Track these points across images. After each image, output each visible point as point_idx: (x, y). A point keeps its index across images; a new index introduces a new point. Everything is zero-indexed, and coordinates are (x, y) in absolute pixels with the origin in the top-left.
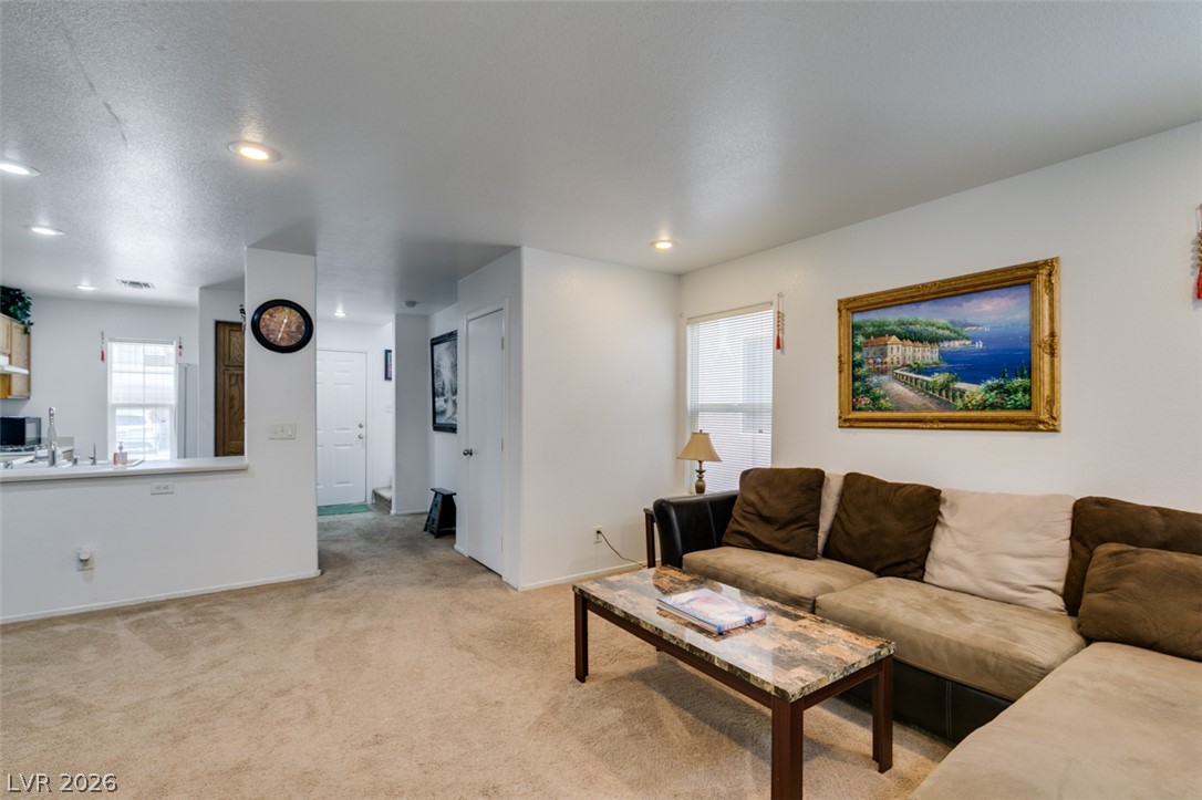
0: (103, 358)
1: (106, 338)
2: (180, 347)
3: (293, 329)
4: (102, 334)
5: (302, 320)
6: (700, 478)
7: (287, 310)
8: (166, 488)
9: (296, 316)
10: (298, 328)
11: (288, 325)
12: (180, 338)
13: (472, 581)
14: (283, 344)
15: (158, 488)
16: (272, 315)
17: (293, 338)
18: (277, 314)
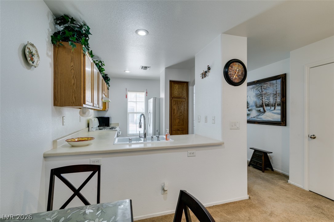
0: (126, 97)
1: (127, 90)
2: (147, 93)
3: (240, 73)
4: (126, 89)
5: (243, 69)
7: (237, 64)
8: (193, 153)
9: (241, 67)
12: (147, 90)
14: (235, 81)
16: (232, 67)
17: (240, 78)
18: (234, 67)
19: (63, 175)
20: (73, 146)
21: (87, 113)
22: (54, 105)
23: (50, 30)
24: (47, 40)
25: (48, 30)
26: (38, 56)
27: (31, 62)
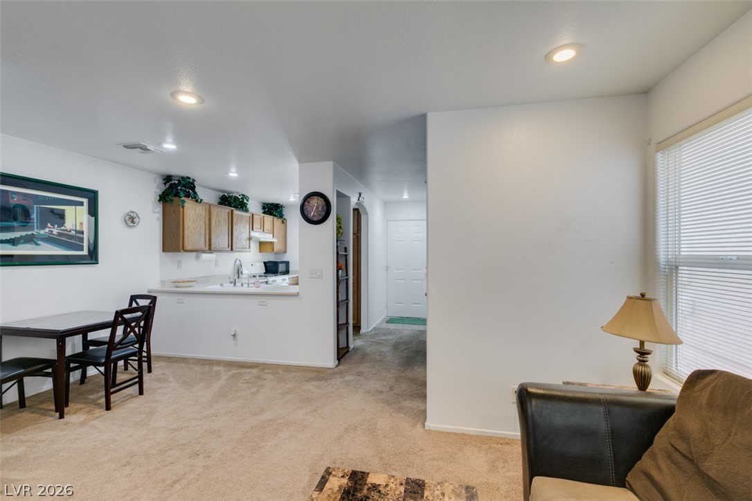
3: (320, 209)
5: (324, 203)
6: (642, 362)
7: (316, 197)
8: (264, 302)
9: (321, 201)
10: (323, 208)
11: (317, 208)
13: (408, 404)
14: (315, 219)
15: (261, 302)
16: (309, 203)
17: (320, 215)
18: (311, 202)
19: (137, 300)
20: (177, 287)
21: (200, 258)
22: (163, 251)
23: (158, 191)
24: (153, 200)
25: (155, 192)
26: (139, 218)
27: (132, 224)
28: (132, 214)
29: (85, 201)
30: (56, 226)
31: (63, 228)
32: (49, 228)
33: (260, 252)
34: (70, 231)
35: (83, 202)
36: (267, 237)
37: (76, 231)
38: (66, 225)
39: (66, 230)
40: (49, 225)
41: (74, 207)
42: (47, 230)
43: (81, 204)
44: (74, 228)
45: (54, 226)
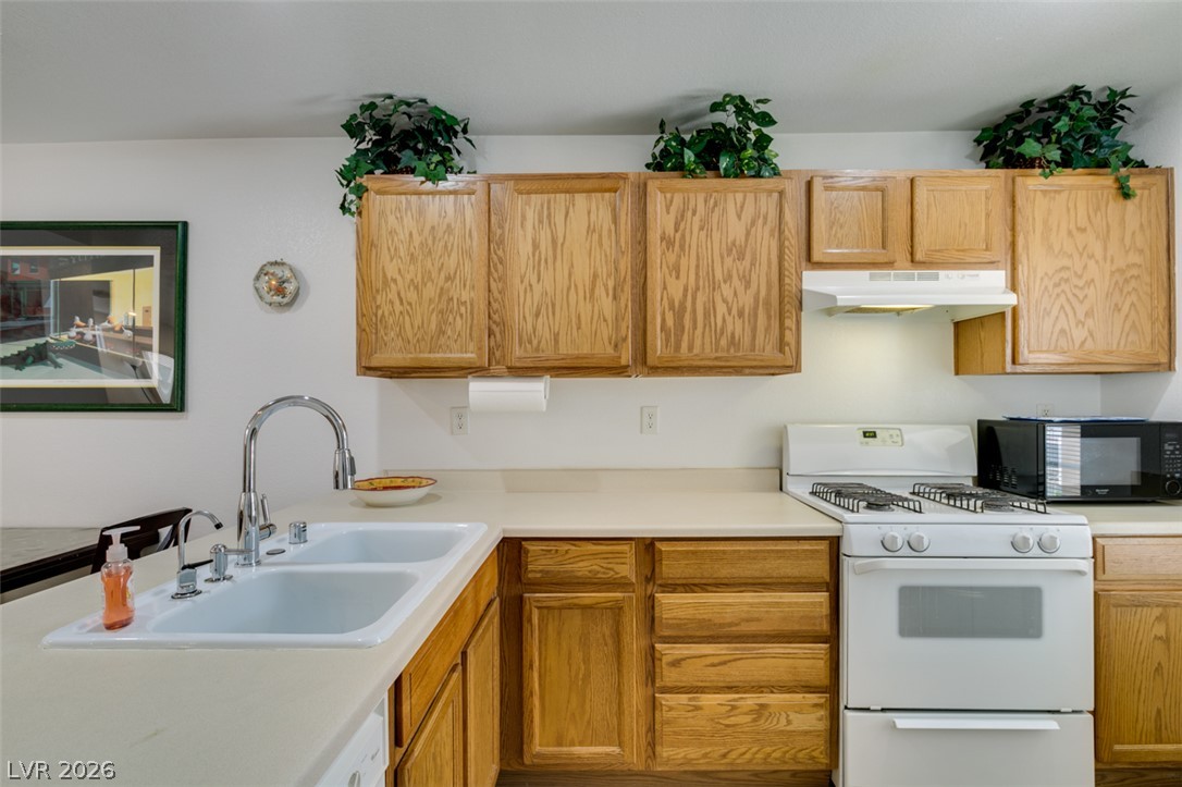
28: (278, 271)
29: (155, 252)
30: (91, 321)
31: (106, 324)
32: (78, 326)
33: (957, 373)
34: (121, 331)
35: (152, 257)
36: (984, 288)
37: (134, 329)
38: (112, 316)
39: (112, 329)
40: (78, 320)
41: (132, 271)
42: (73, 332)
43: (146, 262)
44: (130, 324)
45: (86, 322)
